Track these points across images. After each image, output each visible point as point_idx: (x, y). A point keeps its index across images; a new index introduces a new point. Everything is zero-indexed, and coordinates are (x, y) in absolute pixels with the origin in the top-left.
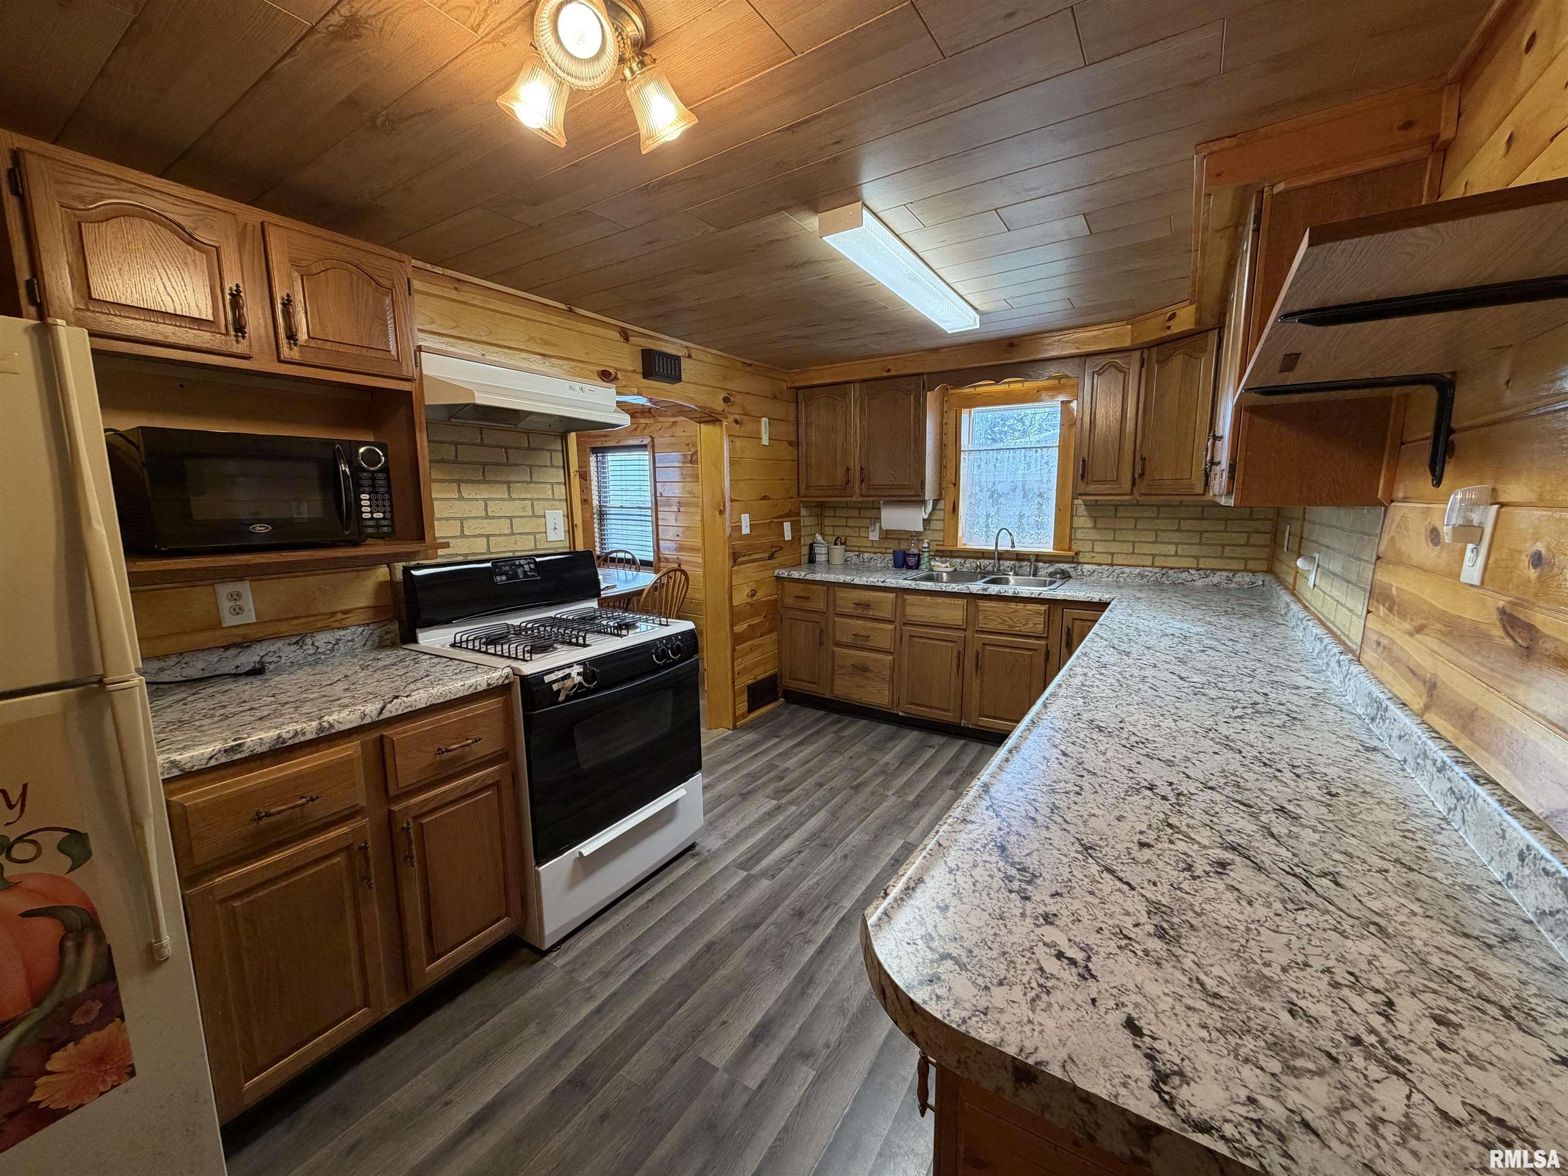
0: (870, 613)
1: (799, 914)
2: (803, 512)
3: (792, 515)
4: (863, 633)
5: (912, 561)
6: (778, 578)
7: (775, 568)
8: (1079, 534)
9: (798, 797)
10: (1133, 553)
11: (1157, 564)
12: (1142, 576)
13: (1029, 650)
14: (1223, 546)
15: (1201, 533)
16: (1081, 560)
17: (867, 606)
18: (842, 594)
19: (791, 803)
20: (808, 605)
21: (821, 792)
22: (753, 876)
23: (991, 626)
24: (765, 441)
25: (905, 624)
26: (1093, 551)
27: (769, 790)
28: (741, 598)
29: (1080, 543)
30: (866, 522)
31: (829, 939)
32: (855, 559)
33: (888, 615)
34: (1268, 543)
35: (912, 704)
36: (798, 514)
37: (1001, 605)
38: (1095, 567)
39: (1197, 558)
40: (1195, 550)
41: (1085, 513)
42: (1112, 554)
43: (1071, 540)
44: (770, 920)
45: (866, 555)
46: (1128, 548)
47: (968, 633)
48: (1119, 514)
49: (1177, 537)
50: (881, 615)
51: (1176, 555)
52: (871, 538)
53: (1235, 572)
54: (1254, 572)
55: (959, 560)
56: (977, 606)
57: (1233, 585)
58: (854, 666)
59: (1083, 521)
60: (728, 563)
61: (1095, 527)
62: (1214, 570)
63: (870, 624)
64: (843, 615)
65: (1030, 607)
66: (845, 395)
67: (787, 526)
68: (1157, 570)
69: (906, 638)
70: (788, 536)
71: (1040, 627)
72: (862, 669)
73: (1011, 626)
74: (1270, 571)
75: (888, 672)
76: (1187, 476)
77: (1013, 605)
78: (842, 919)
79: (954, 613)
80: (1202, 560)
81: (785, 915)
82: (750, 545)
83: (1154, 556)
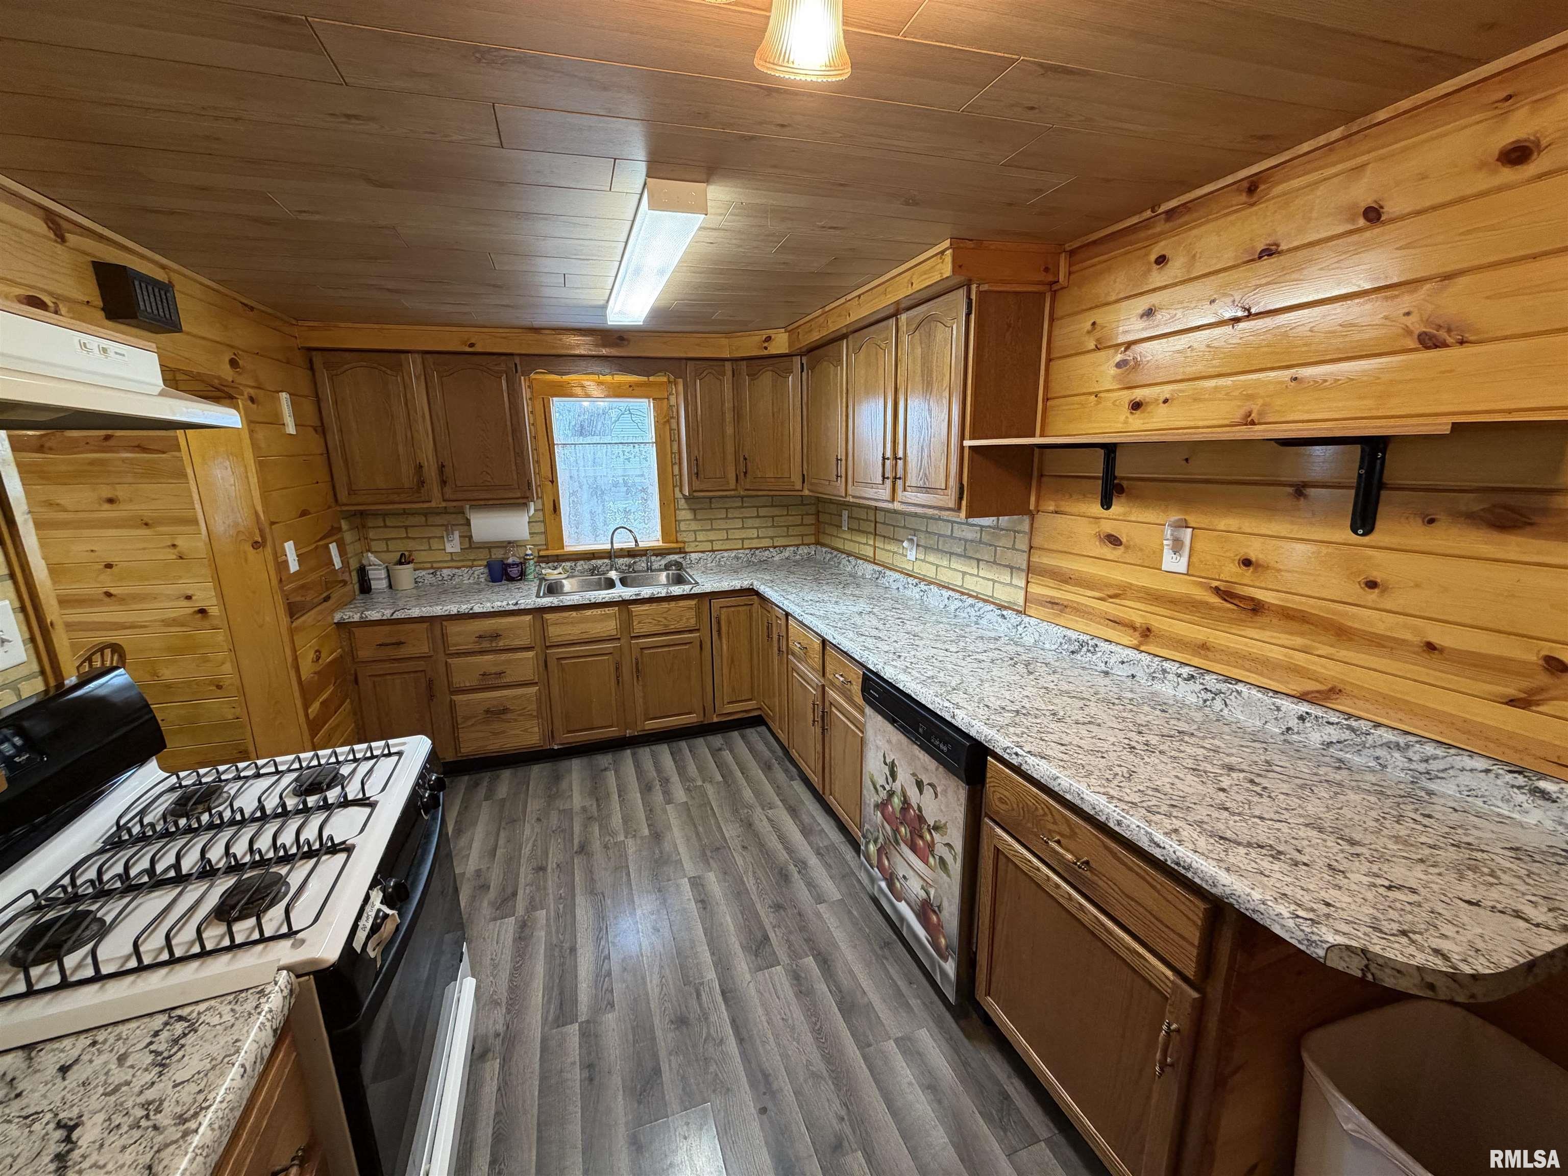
0: (501, 644)
1: (681, 1022)
2: (344, 525)
3: (334, 532)
4: (494, 670)
5: (514, 572)
6: (340, 625)
7: (333, 611)
8: (683, 527)
9: (532, 899)
10: (727, 539)
11: (745, 546)
12: (737, 558)
13: (686, 644)
14: (788, 527)
15: (773, 517)
16: (687, 550)
17: (496, 636)
18: (453, 629)
19: (532, 907)
20: (404, 652)
21: (552, 880)
22: (588, 1022)
23: (645, 629)
24: (291, 429)
25: (547, 647)
26: (696, 541)
27: (486, 909)
28: (307, 668)
29: (684, 534)
30: (438, 532)
31: (733, 1022)
32: (429, 579)
33: (526, 641)
34: (813, 522)
35: (569, 732)
36: (340, 529)
37: (654, 606)
38: (701, 555)
39: (772, 538)
40: (770, 532)
41: (686, 506)
42: (712, 541)
43: (677, 532)
44: (663, 1054)
45: (446, 572)
46: (723, 535)
47: (622, 641)
48: (713, 506)
49: (757, 522)
50: (517, 643)
51: (758, 537)
52: (449, 549)
53: (798, 546)
54: (808, 545)
55: (568, 564)
56: (629, 613)
57: (798, 557)
58: (487, 711)
59: (685, 514)
60: (284, 619)
61: (695, 519)
62: (785, 547)
63: (504, 657)
64: (458, 654)
65: (682, 603)
66: (398, 367)
67: (333, 548)
68: (747, 551)
69: (552, 664)
70: (337, 563)
71: (693, 621)
72: (498, 713)
73: (666, 626)
74: (818, 543)
75: (534, 706)
76: (787, 475)
77: (665, 605)
78: (723, 993)
79: (608, 625)
80: (775, 540)
81: (671, 1035)
82: (302, 587)
83: (743, 539)
